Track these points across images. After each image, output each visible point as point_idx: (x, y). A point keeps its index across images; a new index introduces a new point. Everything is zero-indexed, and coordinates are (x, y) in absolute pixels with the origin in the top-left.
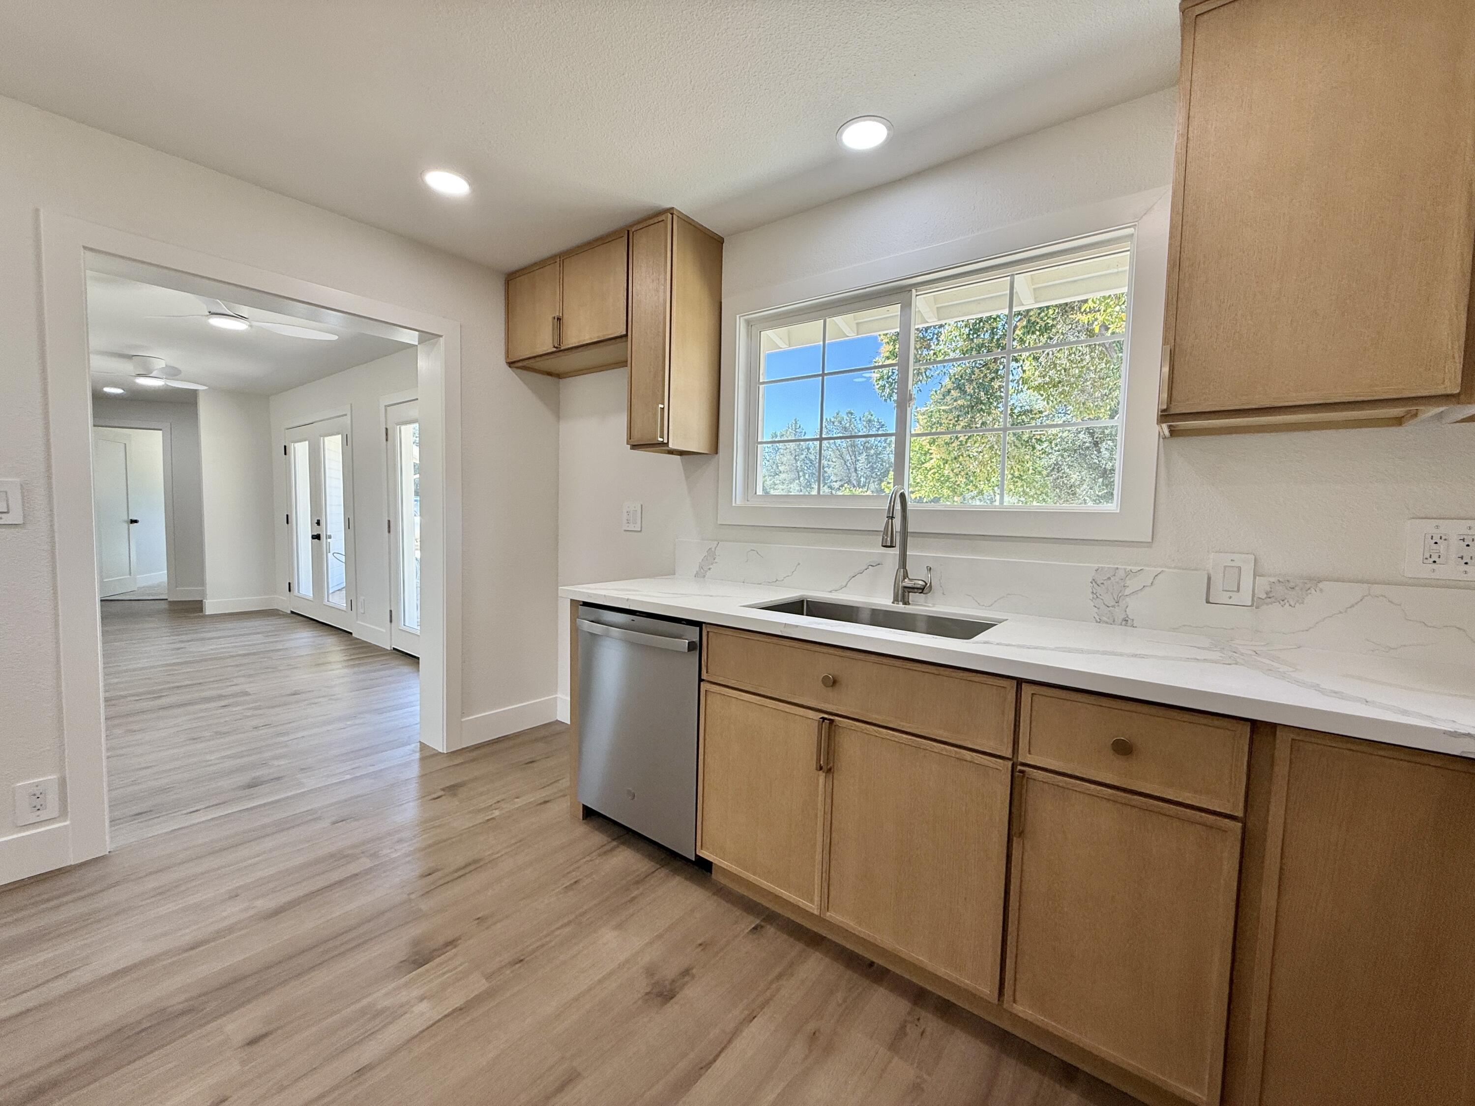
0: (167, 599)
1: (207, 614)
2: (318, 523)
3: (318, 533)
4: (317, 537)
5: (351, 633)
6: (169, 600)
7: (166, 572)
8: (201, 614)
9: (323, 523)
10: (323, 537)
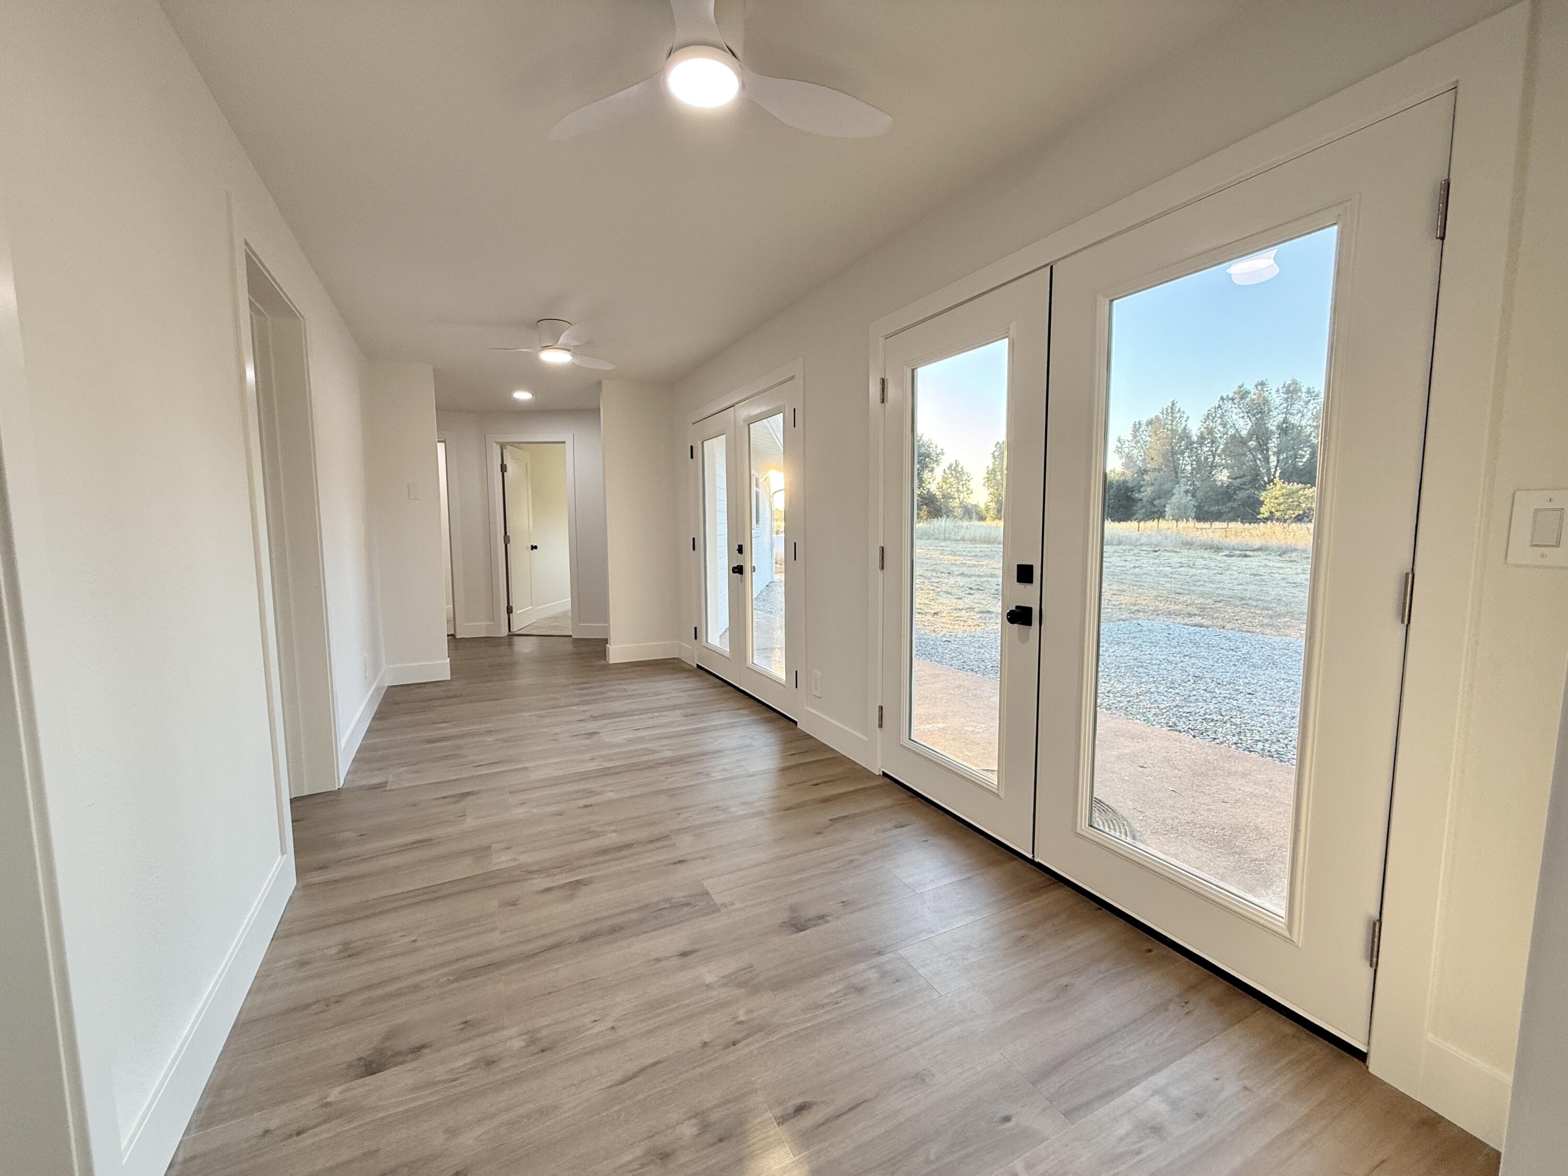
0: (571, 636)
1: (611, 662)
2: (740, 549)
3: (740, 564)
4: (739, 570)
5: (796, 723)
6: (573, 637)
7: (570, 599)
8: (603, 662)
9: (746, 549)
10: (747, 570)
